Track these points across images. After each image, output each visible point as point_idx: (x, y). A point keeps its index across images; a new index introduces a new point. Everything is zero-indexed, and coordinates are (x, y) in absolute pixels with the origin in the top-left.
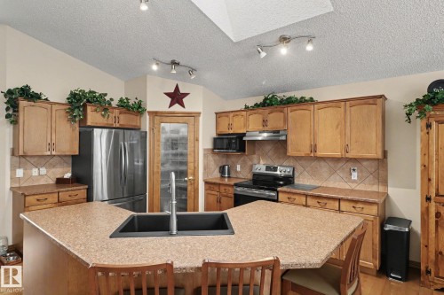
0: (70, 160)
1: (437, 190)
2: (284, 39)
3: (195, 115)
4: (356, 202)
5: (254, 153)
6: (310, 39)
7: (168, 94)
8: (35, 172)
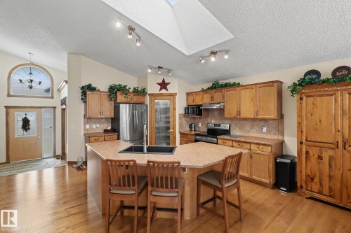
0: (110, 120)
1: (306, 138)
2: (213, 53)
3: (173, 95)
4: (260, 144)
5: (208, 116)
6: (227, 52)
7: (159, 84)
8: (94, 126)
